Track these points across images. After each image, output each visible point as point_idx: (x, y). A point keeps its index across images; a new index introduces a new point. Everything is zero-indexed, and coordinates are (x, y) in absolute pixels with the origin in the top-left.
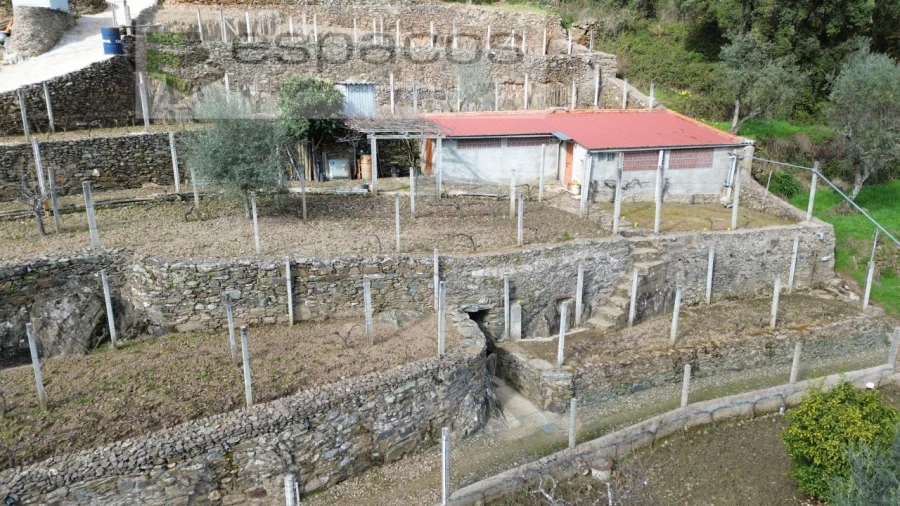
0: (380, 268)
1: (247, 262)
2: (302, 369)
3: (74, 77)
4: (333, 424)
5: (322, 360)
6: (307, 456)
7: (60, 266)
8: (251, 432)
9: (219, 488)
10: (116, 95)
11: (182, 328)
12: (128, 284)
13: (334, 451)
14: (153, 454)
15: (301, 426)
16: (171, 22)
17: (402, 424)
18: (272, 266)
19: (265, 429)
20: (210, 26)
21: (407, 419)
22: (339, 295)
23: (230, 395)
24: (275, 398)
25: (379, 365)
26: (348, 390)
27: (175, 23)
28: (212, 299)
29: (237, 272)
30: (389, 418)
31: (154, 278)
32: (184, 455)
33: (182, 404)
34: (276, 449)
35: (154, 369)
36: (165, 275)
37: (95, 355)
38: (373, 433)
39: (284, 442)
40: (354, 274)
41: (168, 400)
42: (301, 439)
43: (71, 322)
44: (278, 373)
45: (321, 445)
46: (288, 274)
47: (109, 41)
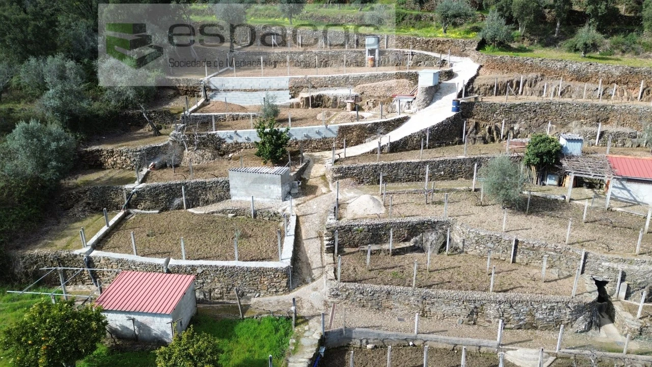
0: (555, 250)
1: (498, 235)
2: (512, 284)
3: (439, 125)
4: (520, 308)
5: (520, 282)
6: (508, 316)
7: (434, 222)
8: (490, 301)
9: (477, 315)
10: (453, 131)
11: (469, 253)
12: (454, 232)
13: (518, 318)
14: (461, 298)
15: (508, 305)
16: (482, 84)
17: (548, 318)
18: (508, 239)
19: (495, 302)
20: (501, 85)
21: (550, 317)
22: (534, 256)
23: (485, 285)
24: (500, 292)
25: (543, 292)
26: (528, 298)
27: (484, 85)
28: (482, 246)
29: (494, 238)
30: (543, 314)
31: (463, 233)
32: (469, 301)
33: (469, 284)
34: (498, 310)
35: (460, 267)
36: (468, 233)
37: (440, 256)
38: (535, 316)
39: (501, 308)
40: (542, 250)
41: (464, 281)
42: (507, 309)
43: (434, 242)
44: (503, 282)
45: (514, 314)
46: (513, 243)
47: (455, 107)
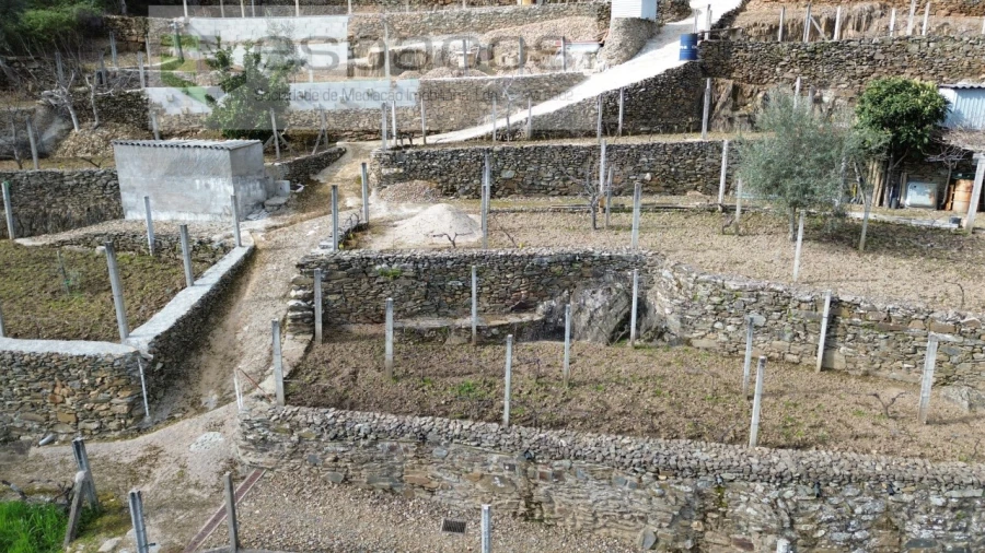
0: (957, 328)
1: (779, 288)
2: (821, 425)
3: (648, 84)
4: (850, 502)
5: (849, 422)
6: (809, 527)
7: (601, 259)
8: (748, 475)
9: (704, 521)
10: (681, 101)
11: (697, 343)
12: (655, 288)
13: (845, 536)
14: (648, 460)
15: (809, 490)
16: (751, 24)
17: (950, 539)
18: (808, 298)
19: (764, 477)
20: (793, 25)
21: (957, 535)
22: (889, 350)
23: (733, 427)
24: (783, 447)
25: (929, 452)
26: (879, 469)
27: (755, 25)
28: (734, 320)
29: (766, 297)
30: (931, 524)
31: (680, 286)
32: (676, 471)
33: (683, 419)
34: (773, 504)
35: (663, 377)
36: (691, 285)
37: (615, 349)
38: (903, 533)
39: (784, 500)
40: (915, 328)
41: (670, 412)
42: (806, 505)
43: (601, 312)
44: (792, 420)
45: (830, 521)
46: (825, 310)
47: (685, 47)
